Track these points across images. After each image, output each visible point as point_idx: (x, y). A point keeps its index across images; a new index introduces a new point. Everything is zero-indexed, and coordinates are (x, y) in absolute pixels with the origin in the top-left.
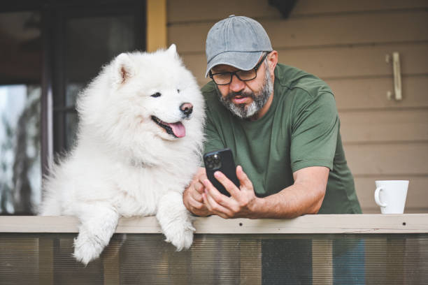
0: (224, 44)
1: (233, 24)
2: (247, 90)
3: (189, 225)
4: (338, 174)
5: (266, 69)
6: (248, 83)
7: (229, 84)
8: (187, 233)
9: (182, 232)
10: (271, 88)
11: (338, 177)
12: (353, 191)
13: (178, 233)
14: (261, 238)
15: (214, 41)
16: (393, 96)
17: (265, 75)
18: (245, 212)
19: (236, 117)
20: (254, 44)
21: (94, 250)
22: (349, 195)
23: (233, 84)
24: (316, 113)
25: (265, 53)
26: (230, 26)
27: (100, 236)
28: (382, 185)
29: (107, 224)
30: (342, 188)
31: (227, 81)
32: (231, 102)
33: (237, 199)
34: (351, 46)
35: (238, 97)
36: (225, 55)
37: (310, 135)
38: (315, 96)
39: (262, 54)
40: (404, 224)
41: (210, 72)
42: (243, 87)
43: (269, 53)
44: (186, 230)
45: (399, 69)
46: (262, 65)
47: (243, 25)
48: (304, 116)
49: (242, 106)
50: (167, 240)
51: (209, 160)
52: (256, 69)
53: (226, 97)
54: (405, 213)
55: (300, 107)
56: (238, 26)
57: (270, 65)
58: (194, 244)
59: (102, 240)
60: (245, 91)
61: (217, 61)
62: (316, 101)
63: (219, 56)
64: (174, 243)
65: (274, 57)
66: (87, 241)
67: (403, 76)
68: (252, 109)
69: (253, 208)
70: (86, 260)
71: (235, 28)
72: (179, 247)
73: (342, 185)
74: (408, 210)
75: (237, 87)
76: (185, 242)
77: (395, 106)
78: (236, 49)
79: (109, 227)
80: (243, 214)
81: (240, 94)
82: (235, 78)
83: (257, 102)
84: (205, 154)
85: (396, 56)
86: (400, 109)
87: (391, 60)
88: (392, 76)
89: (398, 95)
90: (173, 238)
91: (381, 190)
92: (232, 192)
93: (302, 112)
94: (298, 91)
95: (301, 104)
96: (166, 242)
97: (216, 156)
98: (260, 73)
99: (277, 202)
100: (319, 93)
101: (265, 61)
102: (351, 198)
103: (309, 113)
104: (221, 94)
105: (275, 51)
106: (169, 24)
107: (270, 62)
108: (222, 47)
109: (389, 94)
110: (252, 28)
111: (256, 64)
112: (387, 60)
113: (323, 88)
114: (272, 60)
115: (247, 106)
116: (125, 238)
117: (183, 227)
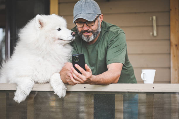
0: (82, 10)
1: (86, 2)
2: (90, 30)
3: (64, 87)
4: (126, 67)
5: (98, 22)
6: (91, 27)
7: (83, 27)
8: (63, 90)
9: (62, 90)
10: (100, 30)
11: (126, 68)
12: (133, 74)
13: (60, 90)
14: (93, 93)
15: (77, 8)
16: (153, 34)
17: (98, 24)
18: (88, 81)
19: (85, 41)
20: (94, 10)
21: (23, 97)
22: (131, 76)
23: (84, 27)
24: (117, 41)
25: (98, 15)
26: (84, 3)
27: (26, 91)
28: (144, 71)
29: (29, 86)
30: (128, 73)
31: (82, 26)
32: (83, 34)
33: (85, 75)
34: (135, 13)
35: (86, 32)
36: (82, 15)
37: (115, 50)
38: (117, 34)
39: (97, 15)
40: (153, 88)
41: (75, 22)
42: (88, 29)
43: (100, 15)
44: (64, 89)
45: (155, 23)
46: (97, 20)
47: (90, 3)
48: (112, 42)
49: (88, 36)
50: (55, 93)
51: (74, 58)
52: (94, 21)
53: (80, 32)
54: (154, 83)
55: (111, 38)
56: (88, 3)
57: (100, 20)
58: (66, 95)
59: (26, 93)
60: (89, 30)
61: (78, 17)
62: (117, 36)
63: (80, 15)
64: (58, 94)
65: (102, 17)
66: (20, 93)
67: (157, 26)
68: (92, 38)
69: (91, 79)
70: (19, 101)
71: (86, 3)
72: (60, 96)
73: (128, 72)
74: (155, 82)
75: (86, 28)
76: (63, 94)
77: (154, 39)
78: (87, 12)
79: (30, 88)
80: (88, 82)
81: (87, 31)
82: (85, 25)
83: (94, 35)
84: (72, 55)
85: (154, 18)
86: (156, 40)
87: (152, 19)
88: (152, 26)
89: (155, 34)
90: (57, 92)
91: (144, 74)
92: (83, 73)
93: (112, 41)
94: (110, 32)
95: (112, 37)
96: (54, 94)
97: (77, 56)
98: (96, 23)
99: (101, 77)
100: (119, 33)
101: (98, 18)
102: (132, 77)
103: (114, 41)
104: (78, 31)
105: (102, 15)
106: (59, 3)
107: (100, 19)
108: (80, 11)
109: (151, 33)
110: (93, 4)
111: (94, 19)
112: (151, 19)
113: (120, 31)
114: (101, 18)
115: (90, 37)
116: (36, 93)
117: (62, 88)
